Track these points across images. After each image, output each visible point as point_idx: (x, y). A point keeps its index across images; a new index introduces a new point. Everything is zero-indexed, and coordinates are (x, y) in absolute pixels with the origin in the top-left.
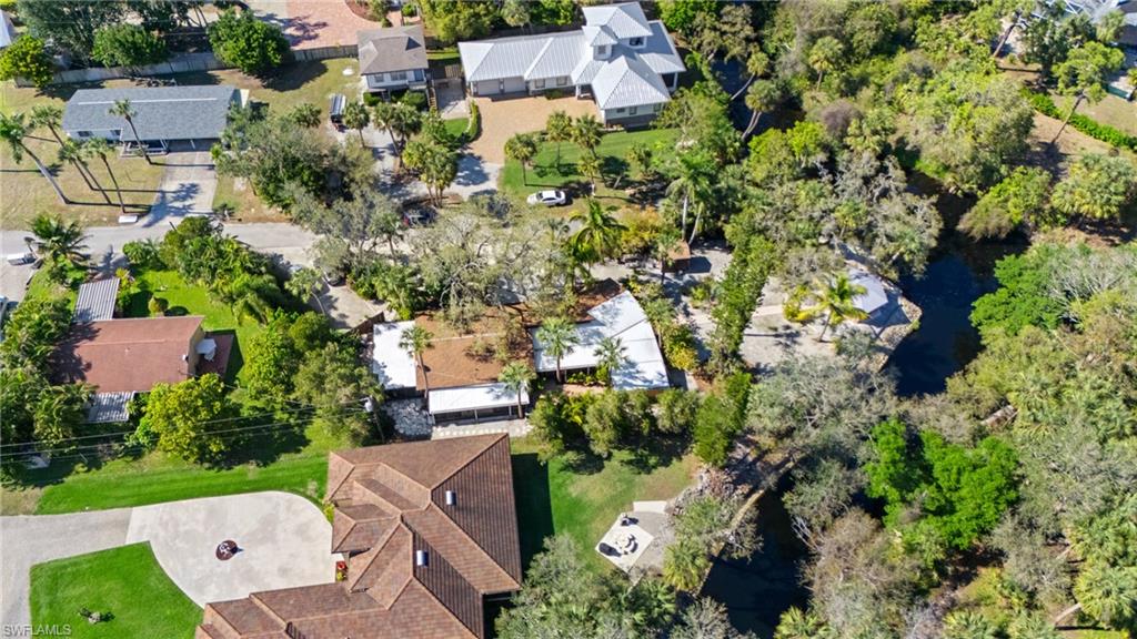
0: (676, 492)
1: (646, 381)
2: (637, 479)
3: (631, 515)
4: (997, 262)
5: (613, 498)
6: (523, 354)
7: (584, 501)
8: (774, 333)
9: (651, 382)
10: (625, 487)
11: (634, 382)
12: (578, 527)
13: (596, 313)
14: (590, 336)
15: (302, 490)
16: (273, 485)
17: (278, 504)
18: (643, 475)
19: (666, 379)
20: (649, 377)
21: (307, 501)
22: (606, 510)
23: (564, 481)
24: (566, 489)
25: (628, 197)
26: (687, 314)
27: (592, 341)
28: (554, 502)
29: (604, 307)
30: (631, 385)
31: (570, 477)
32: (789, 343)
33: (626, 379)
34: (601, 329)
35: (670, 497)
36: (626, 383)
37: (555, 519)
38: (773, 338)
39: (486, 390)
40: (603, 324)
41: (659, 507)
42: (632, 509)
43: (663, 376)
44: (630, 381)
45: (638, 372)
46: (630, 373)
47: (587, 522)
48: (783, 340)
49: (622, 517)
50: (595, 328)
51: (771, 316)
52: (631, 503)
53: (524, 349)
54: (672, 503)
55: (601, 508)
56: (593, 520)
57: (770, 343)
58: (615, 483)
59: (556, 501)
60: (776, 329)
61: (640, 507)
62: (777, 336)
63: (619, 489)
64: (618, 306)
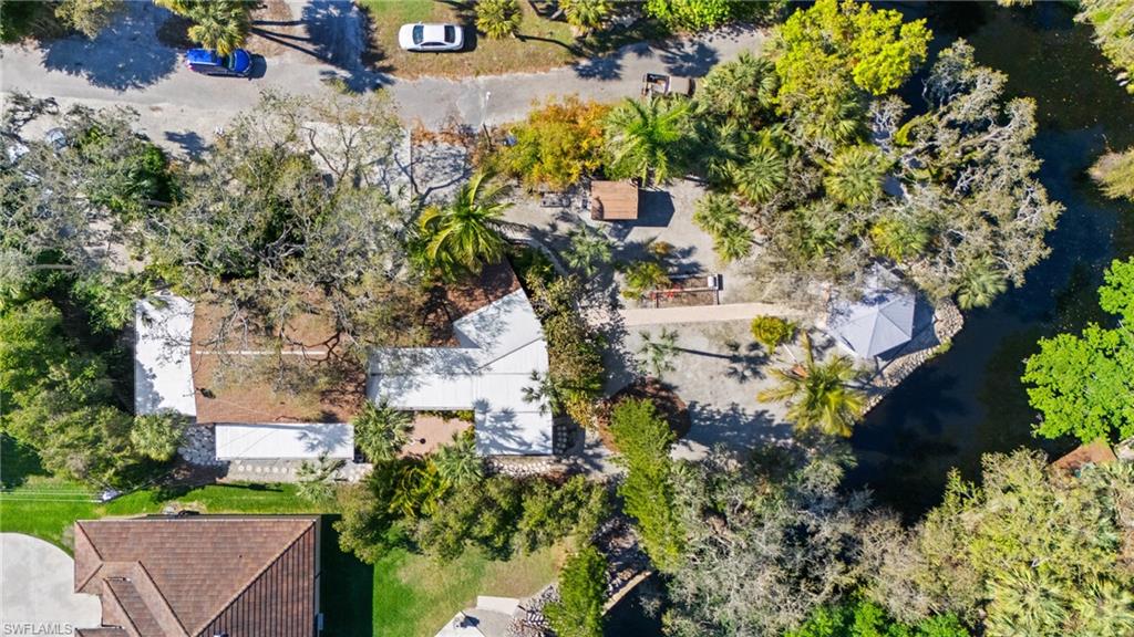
0: (533, 589)
1: (523, 443)
2: (489, 565)
3: (471, 613)
4: (1116, 262)
5: (453, 590)
6: (350, 388)
7: (415, 591)
8: (731, 353)
9: (530, 446)
10: (470, 576)
11: (506, 444)
12: (403, 625)
13: (467, 326)
14: (456, 362)
15: (56, 537)
16: (19, 525)
17: (27, 553)
18: (498, 561)
19: (550, 443)
20: (528, 439)
21: (63, 552)
22: (441, 603)
23: (394, 561)
24: (395, 573)
25: (571, 42)
26: (615, 305)
27: (457, 370)
28: (377, 590)
29: (482, 318)
30: (501, 447)
31: (403, 556)
32: (748, 373)
33: (496, 437)
34: (472, 353)
35: (526, 594)
36: (494, 444)
37: (376, 610)
38: (726, 362)
39: (296, 433)
40: (476, 346)
41: (509, 606)
42: (475, 605)
43: (548, 439)
44: (501, 441)
45: (514, 428)
46: (503, 429)
47: (415, 618)
48: (739, 367)
49: (460, 616)
50: (463, 350)
51: (736, 322)
52: (474, 598)
53: (351, 381)
54: (527, 602)
55: (435, 602)
56: (422, 615)
57: (720, 369)
58: (458, 569)
59: (380, 587)
60: (736, 347)
61: (485, 603)
62: (734, 359)
63: (462, 579)
64: (504, 317)
